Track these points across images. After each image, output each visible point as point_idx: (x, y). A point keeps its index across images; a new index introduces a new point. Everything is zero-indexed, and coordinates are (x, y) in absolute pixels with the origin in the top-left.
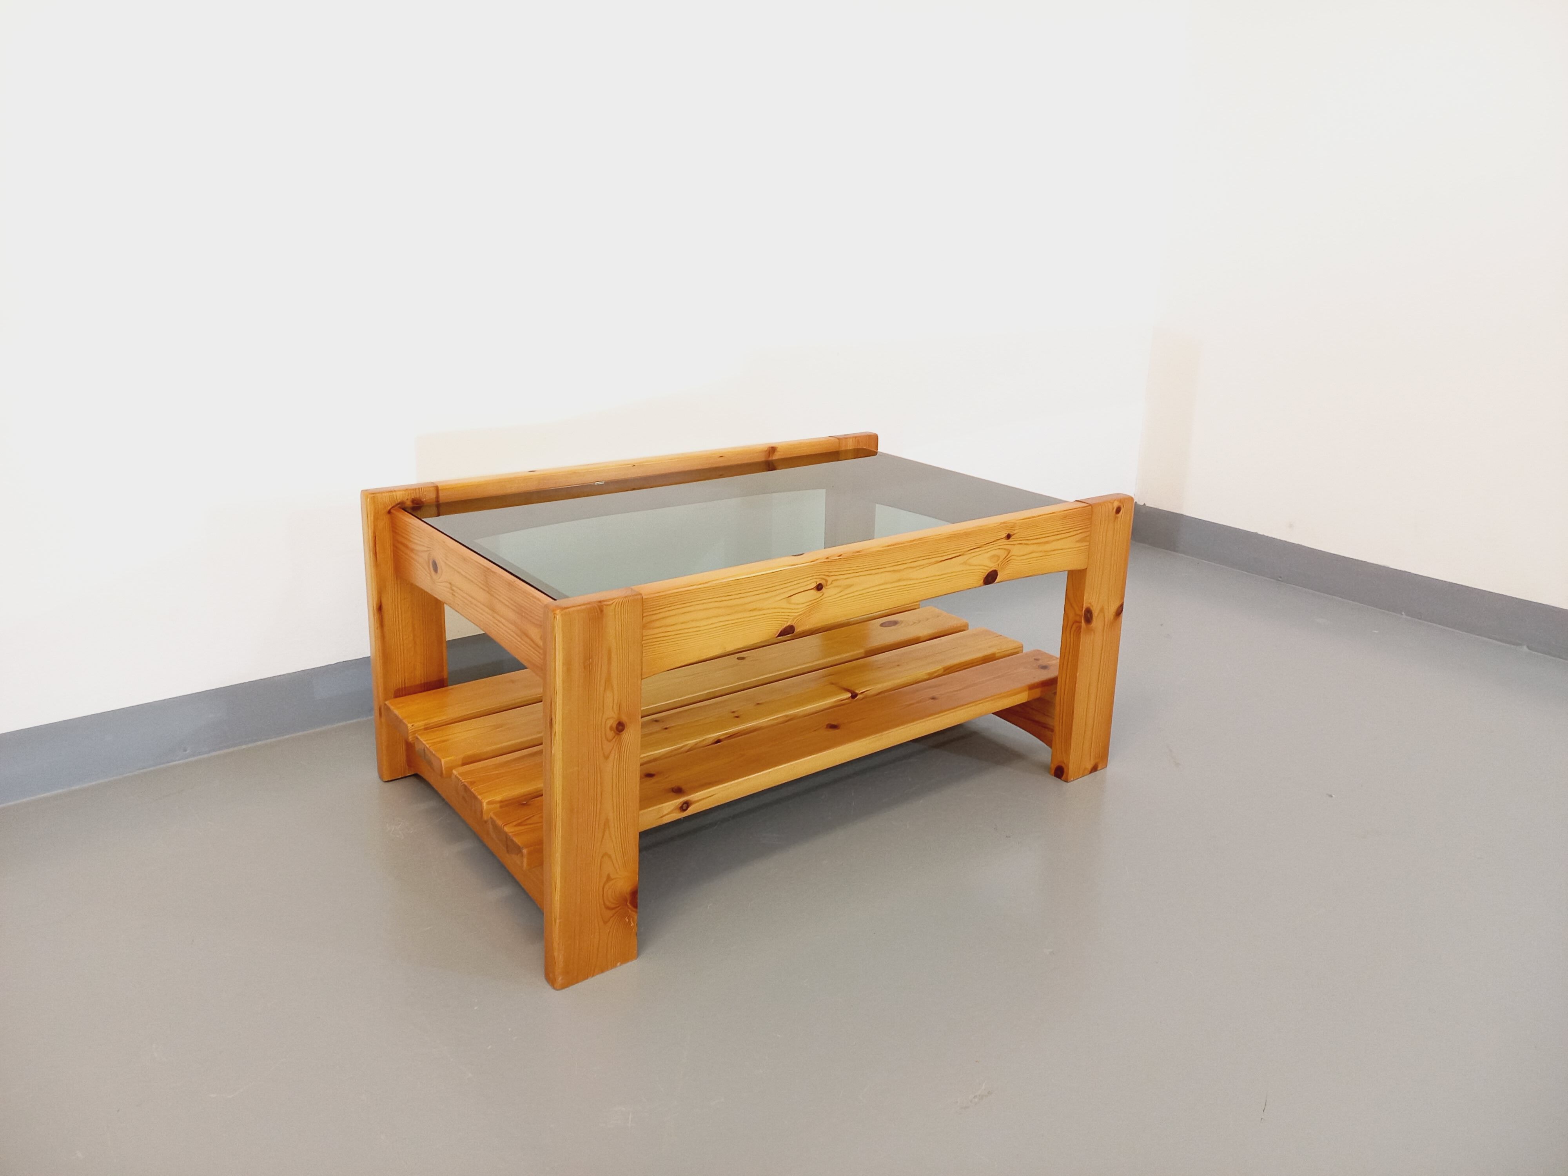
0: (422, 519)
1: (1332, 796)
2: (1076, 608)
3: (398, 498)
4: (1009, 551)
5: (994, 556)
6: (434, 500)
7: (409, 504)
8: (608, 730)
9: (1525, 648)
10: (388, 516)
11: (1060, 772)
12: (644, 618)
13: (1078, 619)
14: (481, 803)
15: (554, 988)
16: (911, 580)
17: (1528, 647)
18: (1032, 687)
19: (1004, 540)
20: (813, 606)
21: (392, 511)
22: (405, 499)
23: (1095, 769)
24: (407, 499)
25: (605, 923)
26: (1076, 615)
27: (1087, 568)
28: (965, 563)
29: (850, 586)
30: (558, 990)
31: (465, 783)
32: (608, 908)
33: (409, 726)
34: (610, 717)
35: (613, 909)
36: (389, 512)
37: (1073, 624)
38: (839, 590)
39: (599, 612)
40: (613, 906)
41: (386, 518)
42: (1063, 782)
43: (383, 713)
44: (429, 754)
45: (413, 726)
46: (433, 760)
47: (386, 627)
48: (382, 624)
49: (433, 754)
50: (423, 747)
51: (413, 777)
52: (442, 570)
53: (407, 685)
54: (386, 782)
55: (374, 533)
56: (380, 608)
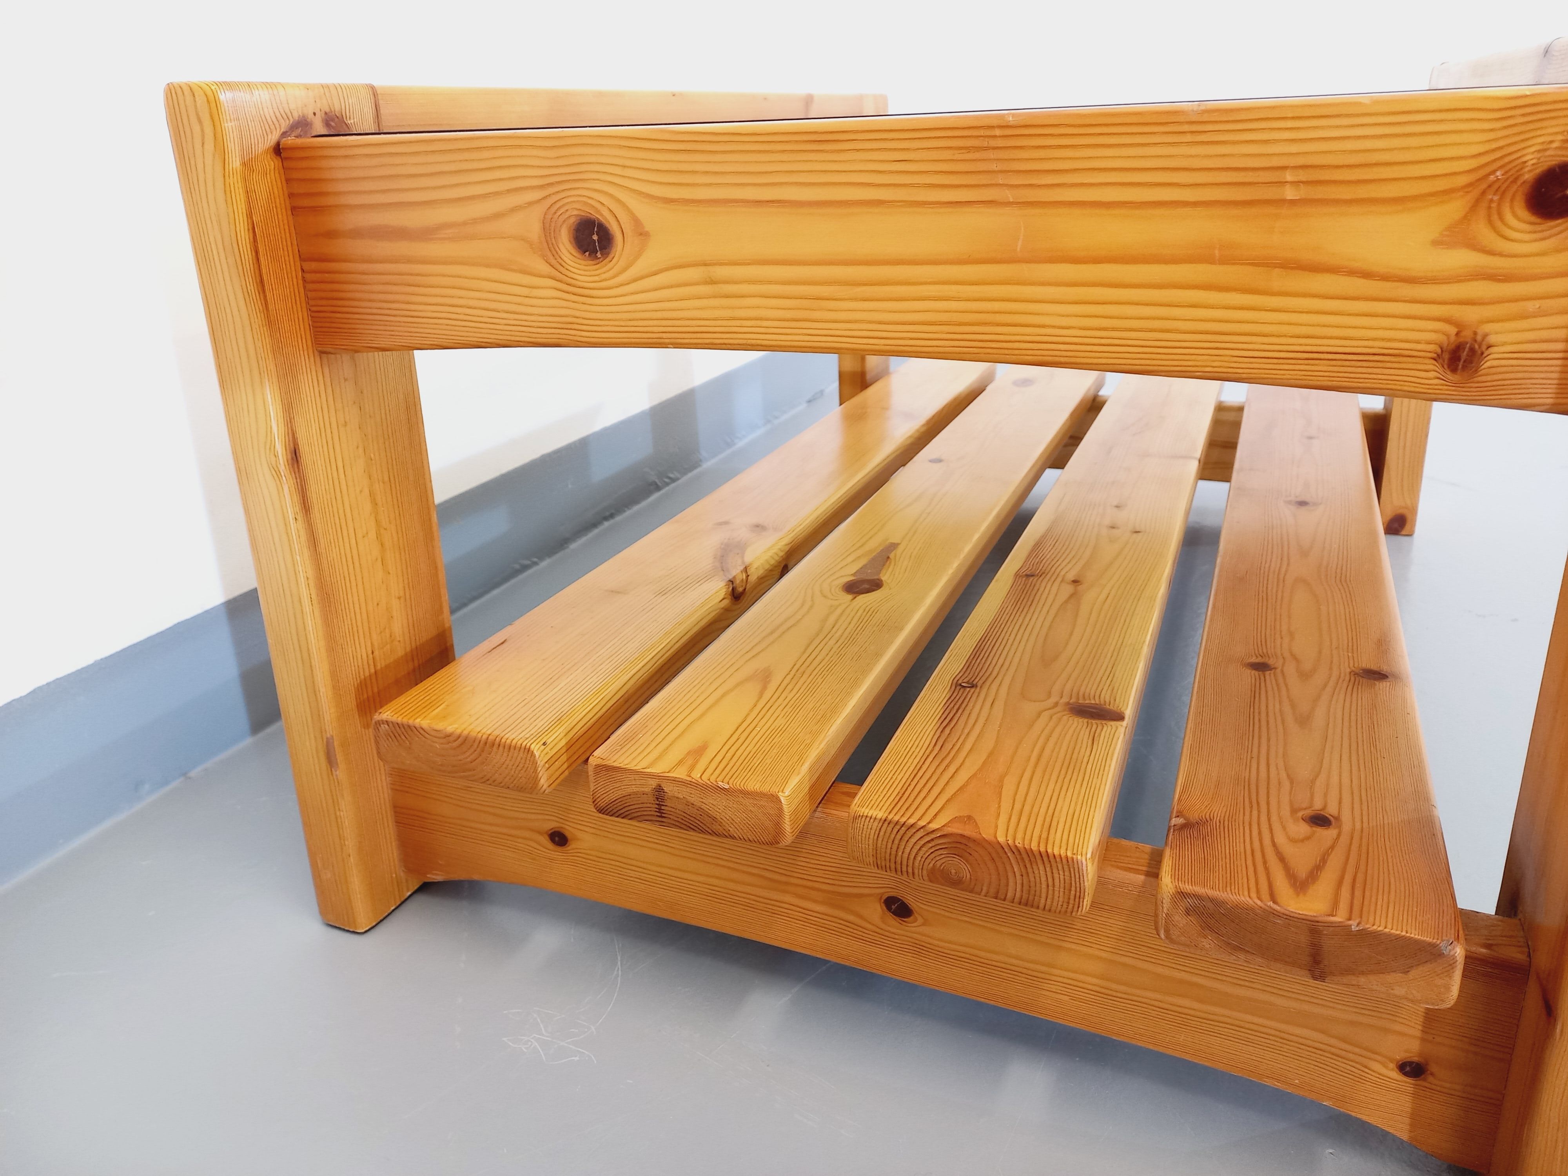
3: (292, 107)
7: (319, 127)
21: (287, 143)
31: (945, 830)
36: (279, 148)
43: (340, 757)
44: (695, 799)
45: (544, 744)
46: (717, 806)
47: (316, 514)
48: (306, 506)
49: (724, 789)
50: (653, 783)
51: (421, 898)
52: (643, 234)
53: (379, 667)
54: (366, 932)
55: (250, 215)
56: (295, 456)
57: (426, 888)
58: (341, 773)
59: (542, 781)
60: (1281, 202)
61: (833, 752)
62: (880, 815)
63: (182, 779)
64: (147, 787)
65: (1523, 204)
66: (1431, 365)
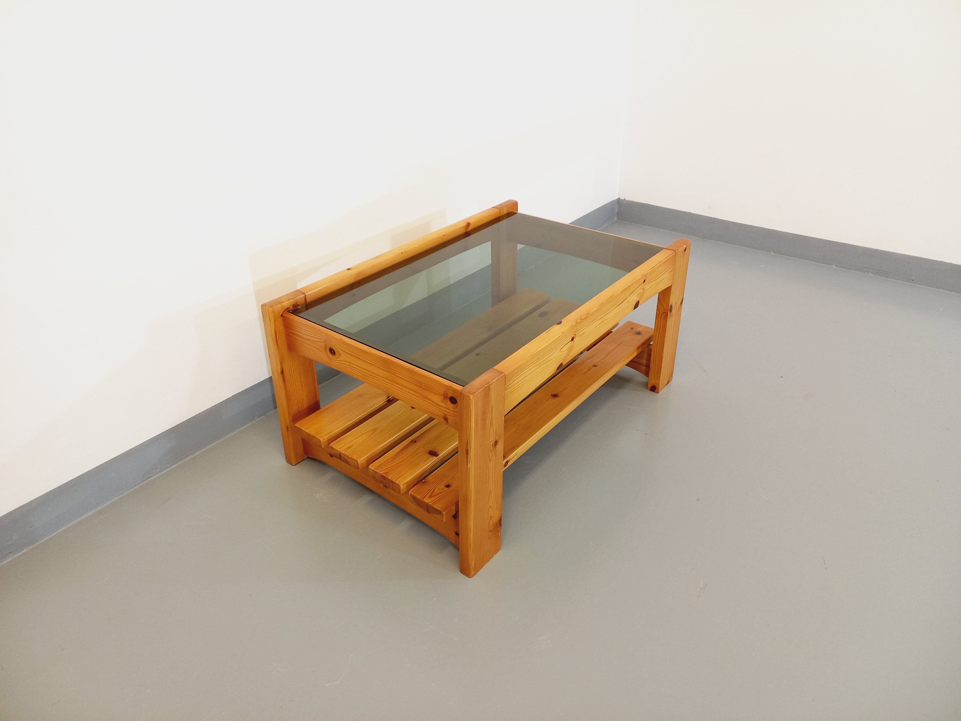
0: (298, 315)
1: (783, 377)
2: (665, 306)
3: (285, 306)
4: (644, 289)
5: (638, 294)
6: (304, 302)
7: (291, 308)
8: (491, 446)
9: (834, 266)
10: (282, 318)
11: (654, 389)
12: (506, 385)
13: (666, 311)
14: (399, 486)
15: (469, 577)
16: (607, 319)
17: (836, 266)
18: (638, 348)
19: (643, 284)
20: (570, 349)
21: (284, 315)
22: (289, 306)
23: (668, 383)
24: (290, 306)
25: (489, 538)
26: (664, 309)
27: (672, 285)
28: (628, 302)
29: (584, 333)
30: (471, 578)
31: (382, 474)
32: (490, 531)
33: (321, 440)
34: (492, 439)
35: (492, 531)
36: (282, 316)
37: (662, 314)
38: (580, 337)
39: (488, 389)
40: (492, 529)
41: (280, 319)
42: (656, 393)
43: (289, 429)
44: (345, 457)
45: (323, 439)
46: (349, 460)
47: (286, 382)
48: (284, 381)
49: (349, 457)
50: (339, 453)
51: (308, 459)
52: (340, 355)
53: (300, 410)
54: (294, 465)
55: (275, 330)
56: (282, 372)
57: (308, 458)
58: (290, 432)
59: (322, 446)
60: (423, 388)
61: (378, 452)
62: (372, 469)
63: (264, 416)
64: (256, 417)
65: (449, 400)
66: (442, 419)
